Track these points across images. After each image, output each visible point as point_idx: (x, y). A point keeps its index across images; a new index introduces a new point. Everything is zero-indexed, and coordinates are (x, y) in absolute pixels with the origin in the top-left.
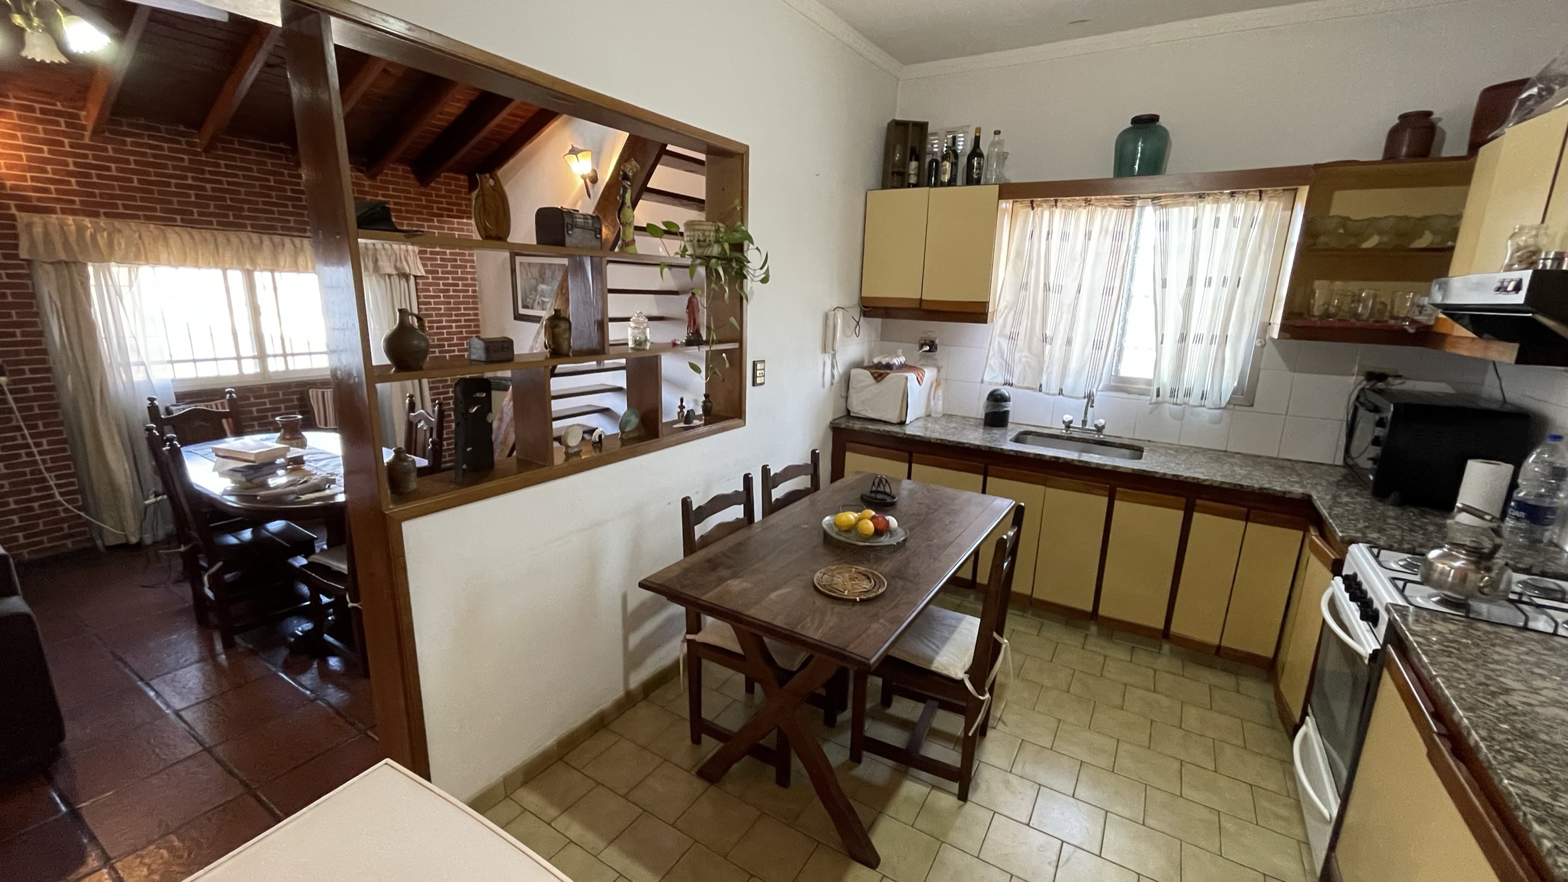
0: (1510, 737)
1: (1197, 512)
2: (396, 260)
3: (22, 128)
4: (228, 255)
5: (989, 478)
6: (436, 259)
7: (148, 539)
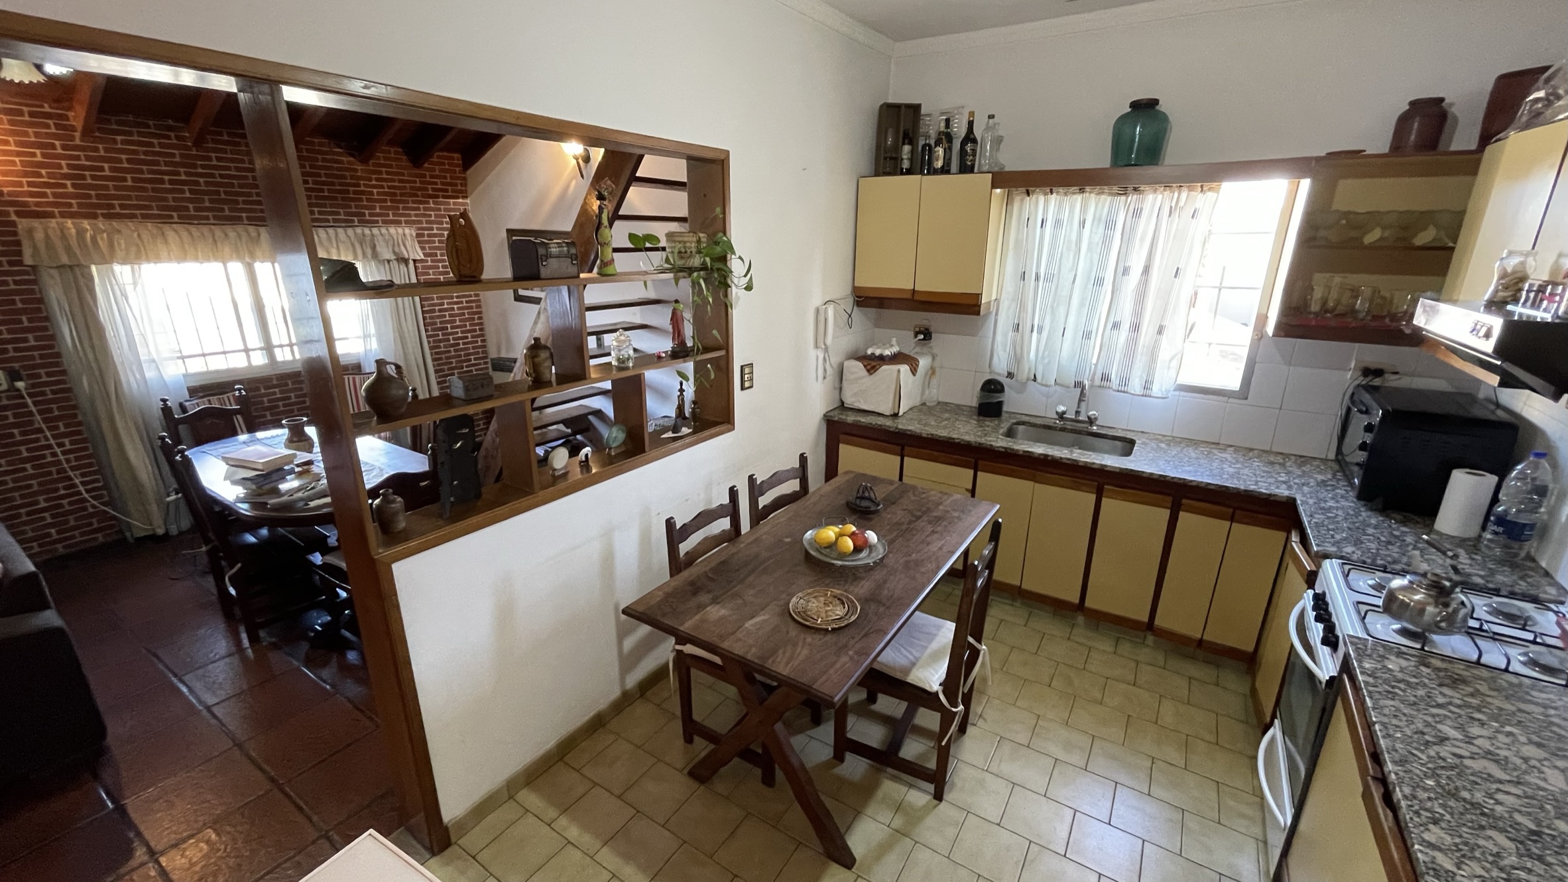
0: (1432, 795)
1: (1184, 511)
2: (394, 245)
3: (13, 133)
4: (227, 250)
5: (979, 473)
6: (434, 242)
7: (174, 530)
